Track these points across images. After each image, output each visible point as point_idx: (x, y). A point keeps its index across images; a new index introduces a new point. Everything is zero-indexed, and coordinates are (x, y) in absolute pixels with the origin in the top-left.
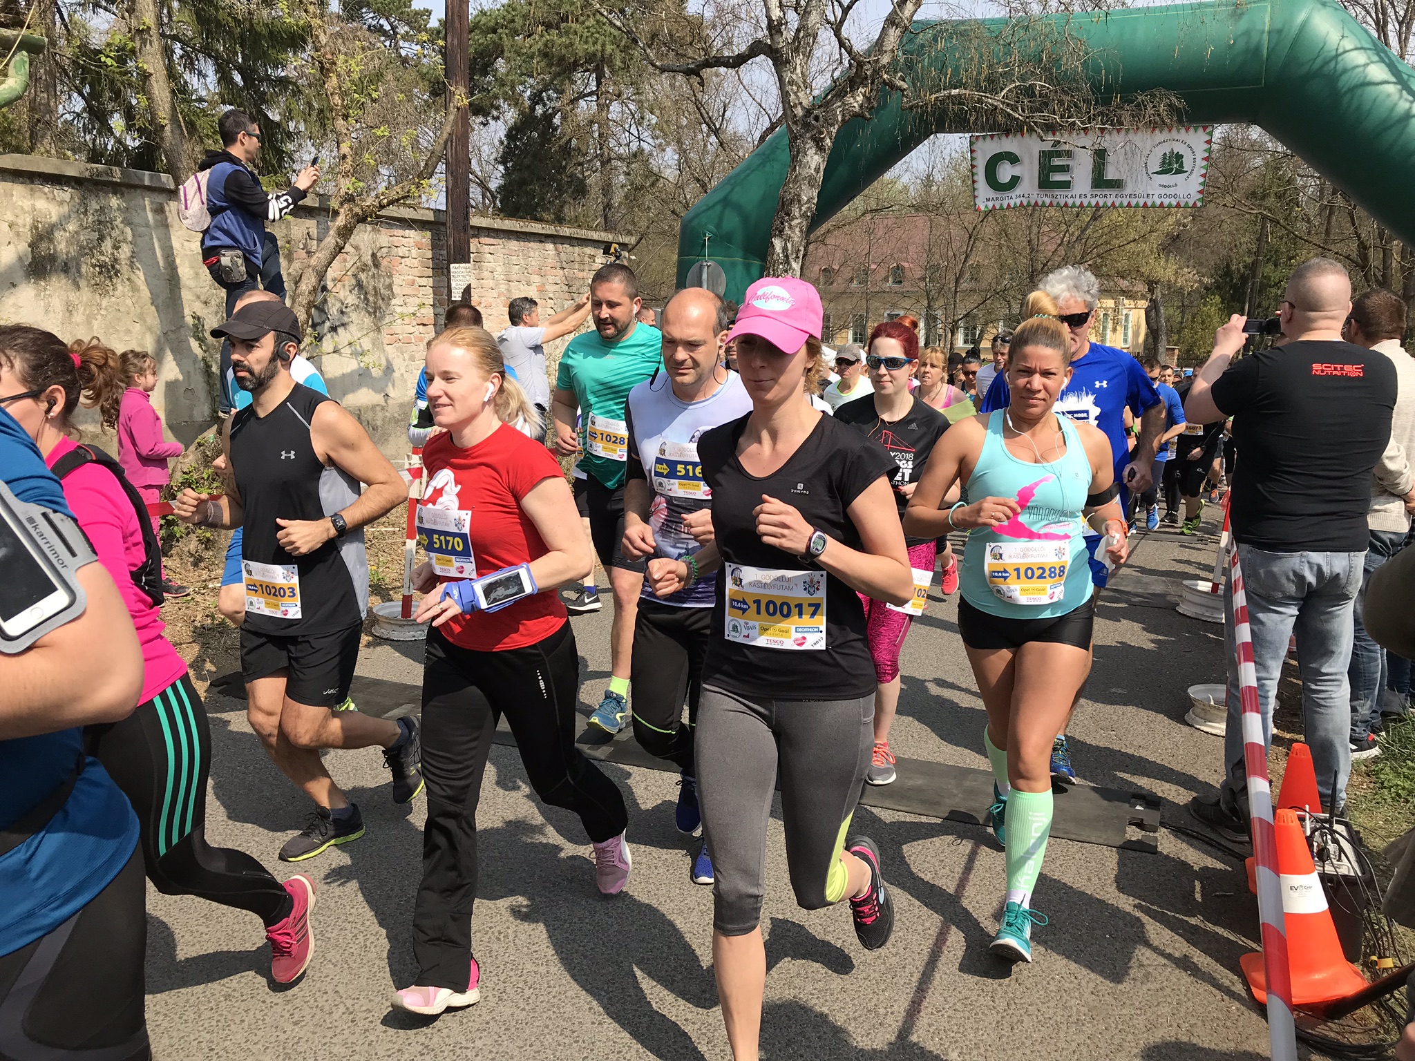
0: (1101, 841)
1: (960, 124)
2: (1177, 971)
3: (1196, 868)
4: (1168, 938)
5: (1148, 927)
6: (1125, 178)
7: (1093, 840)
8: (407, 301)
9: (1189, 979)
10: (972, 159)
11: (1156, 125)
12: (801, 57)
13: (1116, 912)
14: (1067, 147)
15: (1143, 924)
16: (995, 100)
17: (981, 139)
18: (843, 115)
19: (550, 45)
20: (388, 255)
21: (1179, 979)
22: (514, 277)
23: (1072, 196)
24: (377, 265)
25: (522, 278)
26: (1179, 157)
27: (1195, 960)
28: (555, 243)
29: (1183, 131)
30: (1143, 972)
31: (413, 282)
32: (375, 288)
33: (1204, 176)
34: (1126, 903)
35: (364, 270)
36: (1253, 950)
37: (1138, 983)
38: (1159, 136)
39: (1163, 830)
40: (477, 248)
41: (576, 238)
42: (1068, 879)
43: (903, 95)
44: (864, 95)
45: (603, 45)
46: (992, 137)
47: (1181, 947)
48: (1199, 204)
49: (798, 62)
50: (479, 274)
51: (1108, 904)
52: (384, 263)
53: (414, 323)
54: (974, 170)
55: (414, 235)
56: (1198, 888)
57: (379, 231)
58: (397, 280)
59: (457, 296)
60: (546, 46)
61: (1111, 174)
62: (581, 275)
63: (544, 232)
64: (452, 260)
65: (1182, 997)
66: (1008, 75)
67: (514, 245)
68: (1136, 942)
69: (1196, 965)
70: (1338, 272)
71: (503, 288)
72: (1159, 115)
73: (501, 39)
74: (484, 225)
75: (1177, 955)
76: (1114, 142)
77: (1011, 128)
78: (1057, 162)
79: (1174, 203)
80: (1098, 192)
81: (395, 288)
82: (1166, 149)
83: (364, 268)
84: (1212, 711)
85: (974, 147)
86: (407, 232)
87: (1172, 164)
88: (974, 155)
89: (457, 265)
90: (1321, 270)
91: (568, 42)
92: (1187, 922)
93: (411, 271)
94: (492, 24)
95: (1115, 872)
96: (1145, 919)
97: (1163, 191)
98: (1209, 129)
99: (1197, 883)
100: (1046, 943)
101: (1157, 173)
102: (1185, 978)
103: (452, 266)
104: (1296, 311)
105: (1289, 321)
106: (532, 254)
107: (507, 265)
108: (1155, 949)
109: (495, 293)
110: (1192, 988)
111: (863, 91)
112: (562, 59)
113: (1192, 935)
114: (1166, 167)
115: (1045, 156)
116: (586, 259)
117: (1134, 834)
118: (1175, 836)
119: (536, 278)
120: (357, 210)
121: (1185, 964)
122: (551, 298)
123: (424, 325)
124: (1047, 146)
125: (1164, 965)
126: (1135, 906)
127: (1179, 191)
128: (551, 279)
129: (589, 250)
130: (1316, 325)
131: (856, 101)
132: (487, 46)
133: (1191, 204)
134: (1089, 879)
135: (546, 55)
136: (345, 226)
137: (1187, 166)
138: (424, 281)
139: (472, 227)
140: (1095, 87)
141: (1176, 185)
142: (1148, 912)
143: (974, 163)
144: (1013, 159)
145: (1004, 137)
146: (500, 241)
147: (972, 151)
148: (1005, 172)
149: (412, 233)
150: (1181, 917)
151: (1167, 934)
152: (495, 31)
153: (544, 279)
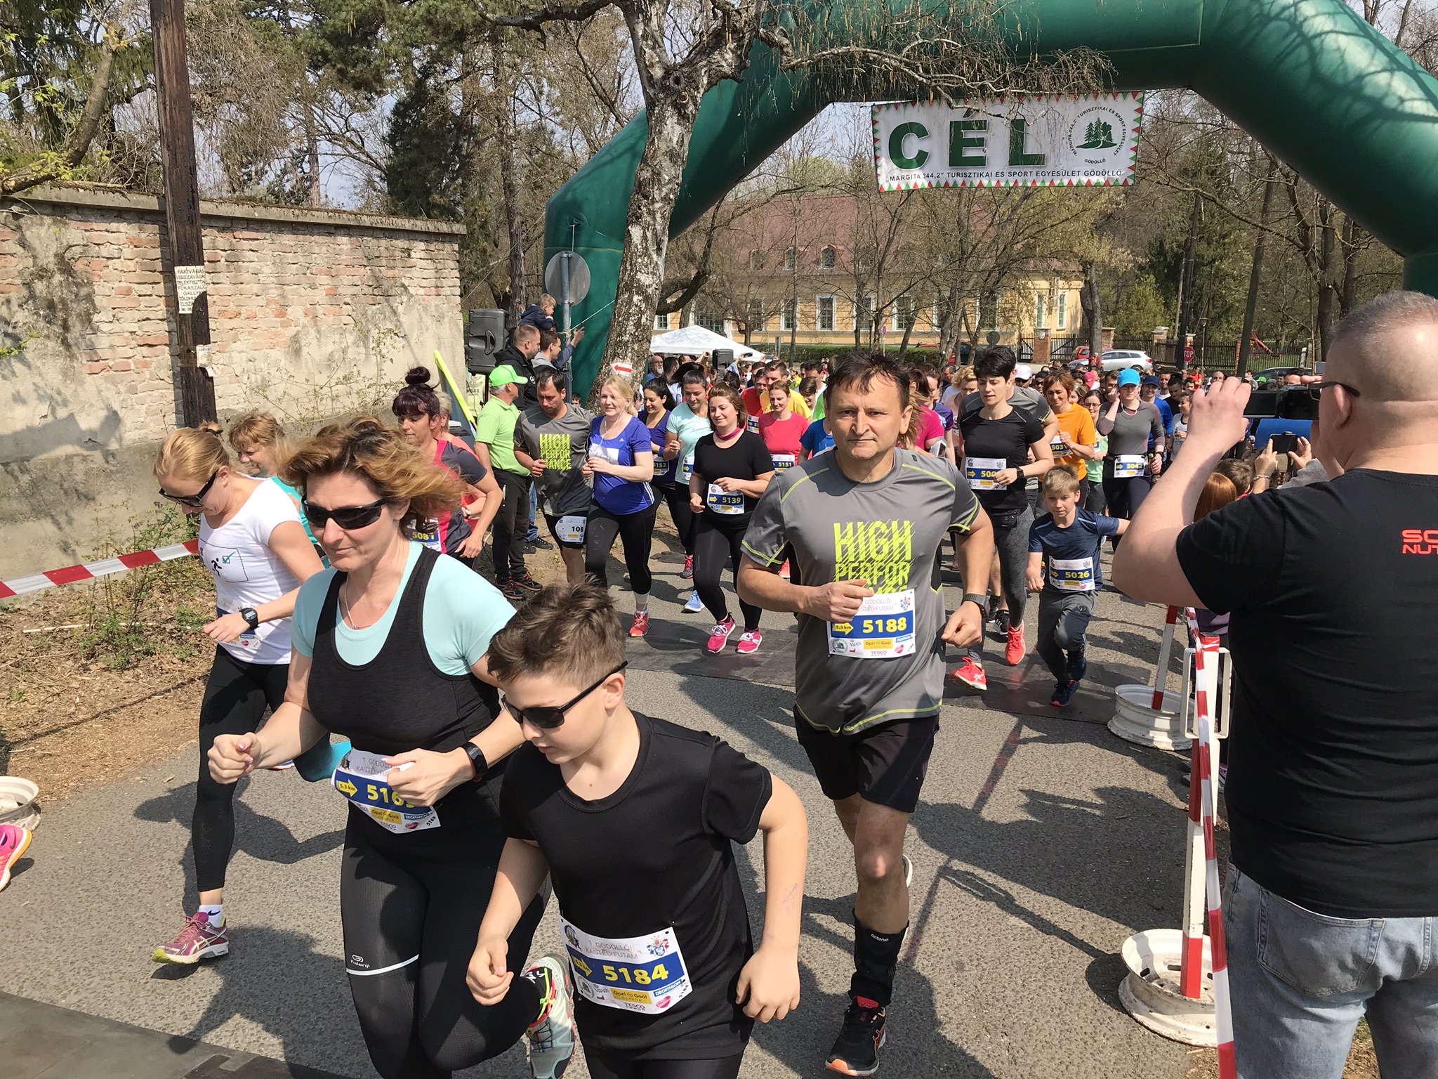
6: (1045, 152)
8: (120, 315)
10: (874, 131)
11: (1080, 90)
14: (979, 117)
17: (884, 109)
18: (709, 76)
20: (84, 255)
22: (289, 278)
23: (987, 175)
24: (65, 270)
25: (303, 279)
26: (1107, 128)
28: (350, 236)
29: (1110, 97)
31: (129, 292)
33: (1135, 149)
35: (42, 277)
38: (1084, 103)
44: (734, 52)
46: (896, 106)
48: (1131, 182)
52: (79, 266)
53: (134, 343)
54: (877, 145)
55: (125, 230)
57: (65, 224)
58: (100, 288)
59: (186, 308)
61: (1030, 148)
62: (390, 273)
63: (331, 222)
64: (176, 259)
67: (288, 239)
71: (274, 293)
72: (1083, 78)
74: (238, 215)
76: (1033, 111)
77: (916, 95)
78: (970, 135)
79: (1103, 181)
80: (1016, 169)
81: (98, 299)
82: (1092, 118)
83: (43, 274)
85: (876, 118)
86: (116, 226)
87: (1099, 137)
88: (877, 127)
89: (183, 268)
93: (124, 276)
97: (1089, 167)
98: (1140, 95)
101: (1082, 146)
103: (177, 269)
104: (1361, 402)
106: (316, 250)
107: (280, 264)
109: (261, 301)
111: (732, 46)
114: (1092, 140)
115: (956, 127)
116: (398, 254)
122: (347, 304)
123: (150, 345)
124: (958, 115)
127: (1108, 166)
131: (726, 59)
133: (1121, 182)
137: (1116, 136)
140: (1009, 44)
141: (1104, 160)
143: (877, 136)
144: (922, 132)
145: (910, 106)
147: (874, 122)
148: (912, 146)
153: (336, 281)
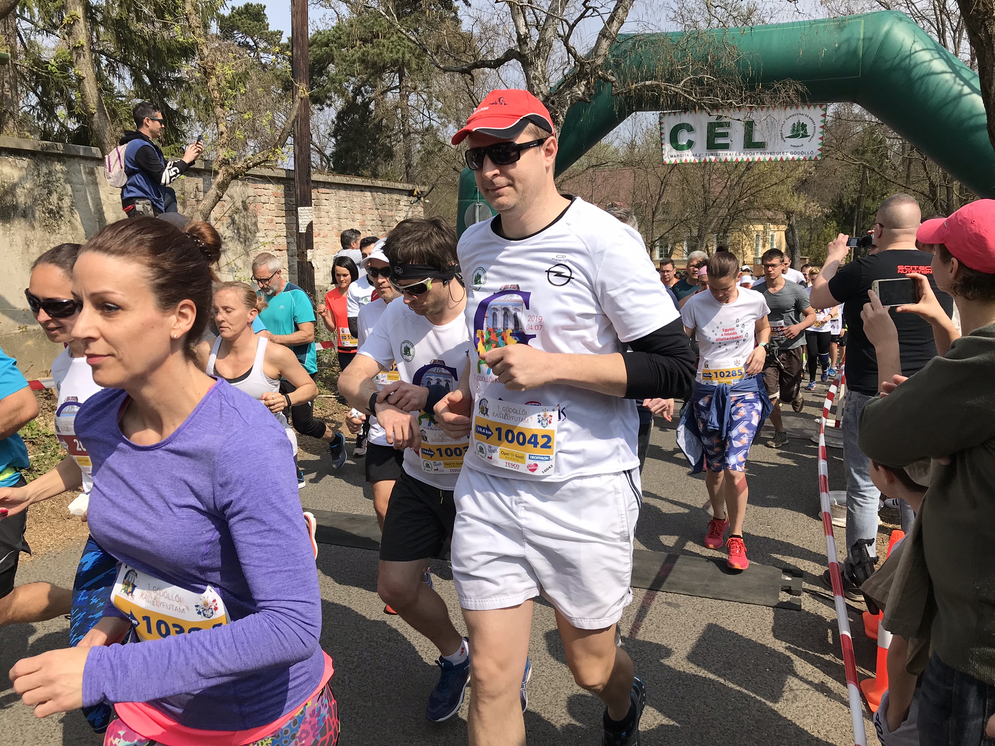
0: (762, 603)
1: (654, 104)
2: (817, 693)
3: (829, 620)
4: (810, 670)
5: (795, 662)
6: (766, 140)
7: (757, 602)
8: (268, 233)
9: (826, 699)
10: (661, 129)
11: (788, 104)
12: (541, 60)
13: (773, 653)
14: (725, 120)
15: (792, 661)
16: (677, 88)
17: (667, 115)
18: (571, 100)
19: (366, 54)
20: (254, 201)
21: (818, 699)
22: (343, 215)
23: (730, 154)
24: (246, 208)
25: (349, 216)
26: (804, 126)
27: (829, 685)
28: (371, 192)
29: (806, 108)
30: (793, 694)
31: (272, 220)
32: (245, 225)
33: (821, 138)
34: (780, 646)
35: (237, 213)
36: (870, 677)
37: (790, 703)
38: (790, 112)
39: (805, 594)
40: (317, 196)
41: (387, 188)
42: (739, 631)
43: (613, 86)
44: (586, 86)
45: (403, 54)
46: (675, 113)
47: (819, 676)
48: (819, 158)
49: (539, 63)
50: (318, 214)
51: (767, 648)
52: (251, 207)
53: (273, 249)
54: (662, 137)
55: (271, 188)
56: (830, 634)
57: (247, 185)
58: (260, 219)
59: (303, 230)
60: (363, 54)
61: (757, 138)
62: (390, 214)
63: (364, 184)
64: (299, 203)
65: (820, 711)
66: (685, 70)
67: (342, 193)
68: (788, 674)
69: (830, 689)
70: (912, 202)
71: (335, 223)
72: (789, 97)
73: (332, 50)
74: (321, 180)
75: (816, 682)
76: (759, 116)
77: (687, 107)
78: (719, 130)
79: (802, 158)
80: (748, 151)
81: (259, 225)
82: (795, 120)
83: (237, 211)
84: (837, 509)
85: (662, 121)
86: (267, 186)
87: (799, 131)
88: (663, 126)
89: (302, 208)
90: (901, 201)
91: (378, 52)
92: (823, 658)
93: (270, 213)
94: (325, 40)
95: (772, 625)
96: (794, 657)
97: (793, 150)
98: (824, 107)
99: (829, 631)
100: (725, 675)
101: (789, 137)
102: (822, 698)
103: (299, 208)
104: (884, 229)
105: (880, 237)
106: (355, 200)
107: (338, 207)
108: (801, 679)
109: (330, 228)
110: (827, 705)
111: (585, 83)
112: (375, 64)
113: (827, 668)
114: (795, 133)
115: (711, 126)
116: (394, 202)
117: (785, 597)
118: (814, 598)
119: (359, 216)
120: (231, 171)
121: (822, 688)
122: (369, 230)
123: (280, 250)
124: (713, 119)
125: (808, 689)
126: (786, 648)
127: (805, 149)
128: (369, 217)
129: (395, 196)
130: (898, 238)
131: (580, 90)
132: (322, 55)
133: (813, 159)
134: (754, 630)
135: (363, 61)
136: (223, 182)
137: (810, 131)
138: (279, 220)
139: (314, 182)
140: (744, 78)
141: (802, 145)
142: (795, 652)
143: (662, 131)
144: (690, 129)
145: (683, 114)
146: (333, 191)
147: (661, 123)
148: (684, 138)
149: (270, 186)
150: (818, 655)
151: (809, 667)
152: (327, 45)
153: (364, 217)
